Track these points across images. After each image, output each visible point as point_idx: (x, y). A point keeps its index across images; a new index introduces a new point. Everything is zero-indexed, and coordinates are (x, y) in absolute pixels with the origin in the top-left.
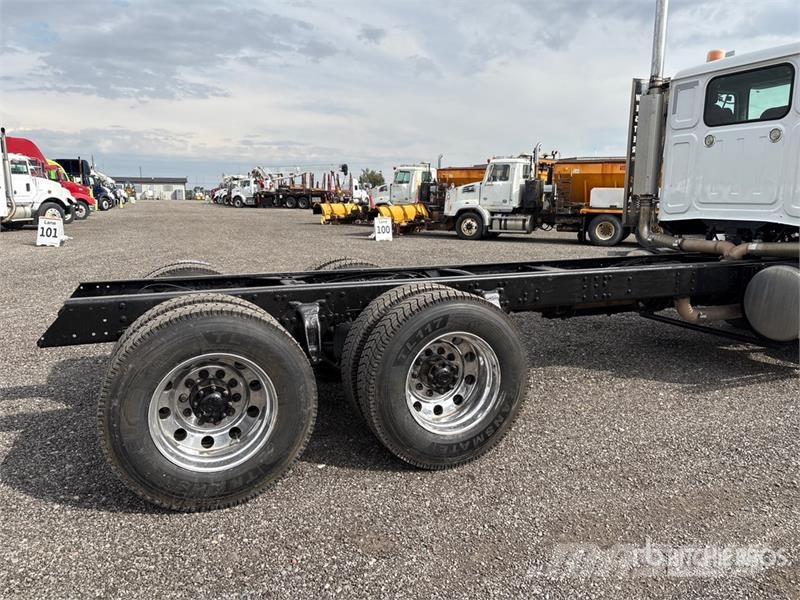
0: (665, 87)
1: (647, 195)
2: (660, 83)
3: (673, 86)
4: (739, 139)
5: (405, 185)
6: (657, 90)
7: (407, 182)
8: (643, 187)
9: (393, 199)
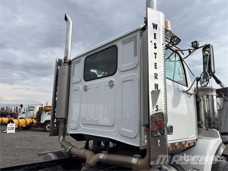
0: (70, 63)
1: (62, 118)
2: (68, 61)
3: (73, 62)
4: (97, 87)
5: (32, 111)
6: (66, 64)
7: (33, 111)
8: (60, 114)
9: (27, 116)
